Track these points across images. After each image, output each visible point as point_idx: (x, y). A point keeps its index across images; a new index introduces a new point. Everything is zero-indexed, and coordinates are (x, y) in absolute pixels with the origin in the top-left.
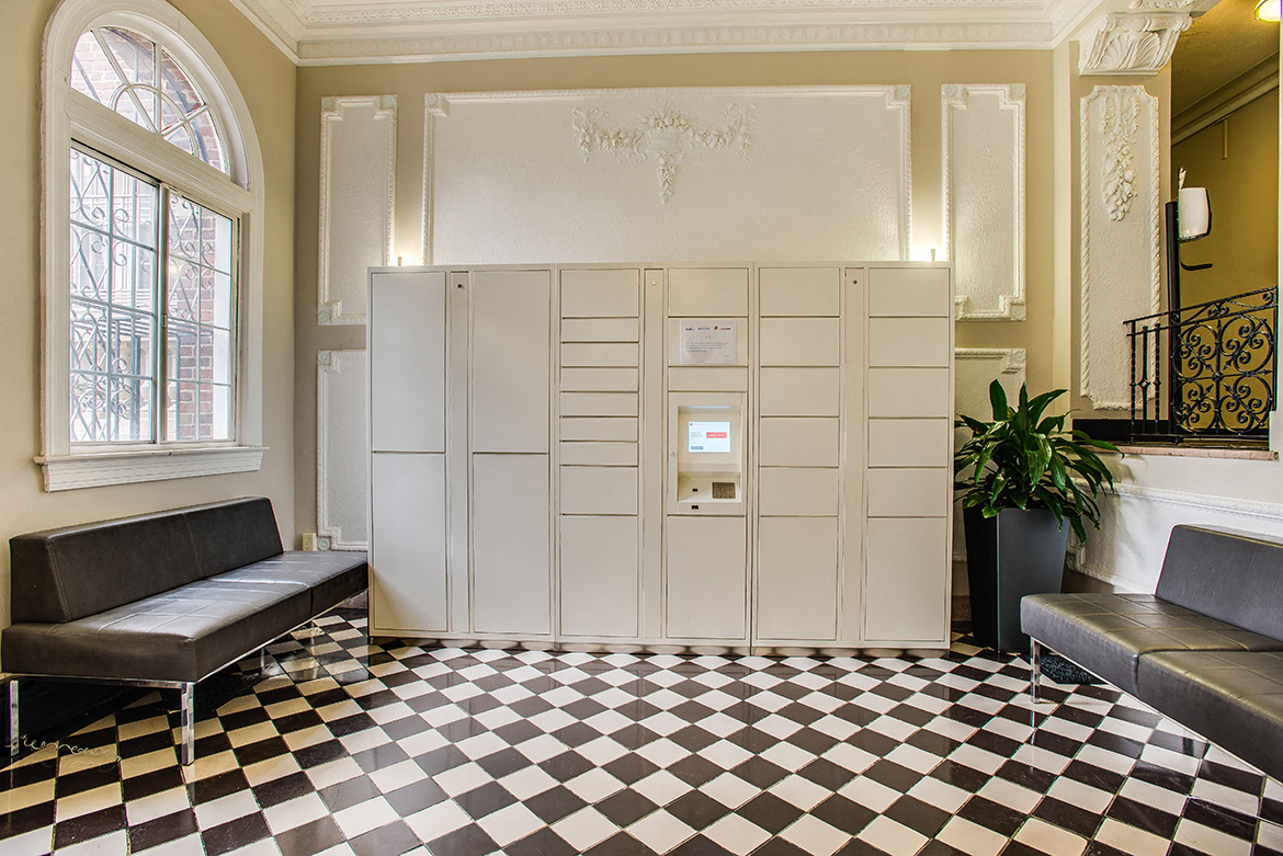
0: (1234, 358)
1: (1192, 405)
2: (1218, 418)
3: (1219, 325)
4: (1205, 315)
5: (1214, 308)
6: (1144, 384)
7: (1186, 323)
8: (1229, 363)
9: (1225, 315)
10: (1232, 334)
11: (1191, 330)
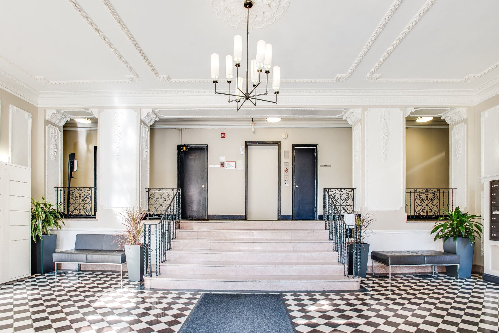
0: (83, 200)
1: (74, 209)
2: (80, 212)
3: (80, 193)
4: (76, 190)
5: (78, 189)
6: (61, 203)
7: (72, 191)
8: (82, 201)
9: (81, 191)
10: (82, 195)
11: (74, 192)
